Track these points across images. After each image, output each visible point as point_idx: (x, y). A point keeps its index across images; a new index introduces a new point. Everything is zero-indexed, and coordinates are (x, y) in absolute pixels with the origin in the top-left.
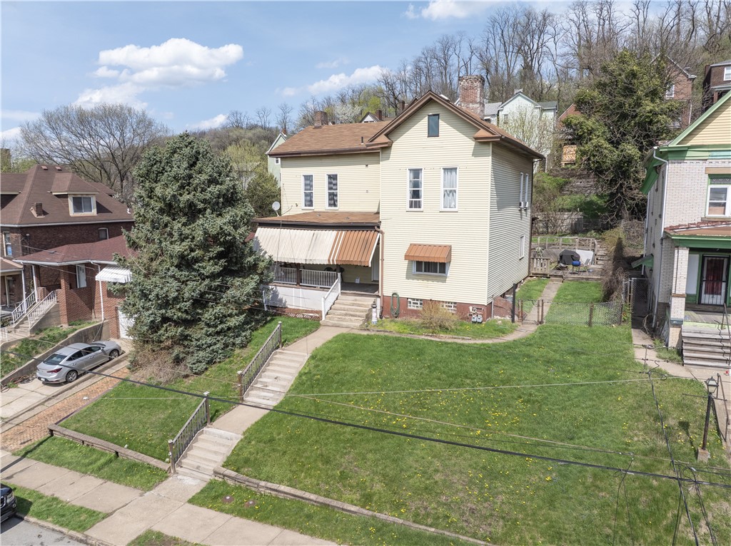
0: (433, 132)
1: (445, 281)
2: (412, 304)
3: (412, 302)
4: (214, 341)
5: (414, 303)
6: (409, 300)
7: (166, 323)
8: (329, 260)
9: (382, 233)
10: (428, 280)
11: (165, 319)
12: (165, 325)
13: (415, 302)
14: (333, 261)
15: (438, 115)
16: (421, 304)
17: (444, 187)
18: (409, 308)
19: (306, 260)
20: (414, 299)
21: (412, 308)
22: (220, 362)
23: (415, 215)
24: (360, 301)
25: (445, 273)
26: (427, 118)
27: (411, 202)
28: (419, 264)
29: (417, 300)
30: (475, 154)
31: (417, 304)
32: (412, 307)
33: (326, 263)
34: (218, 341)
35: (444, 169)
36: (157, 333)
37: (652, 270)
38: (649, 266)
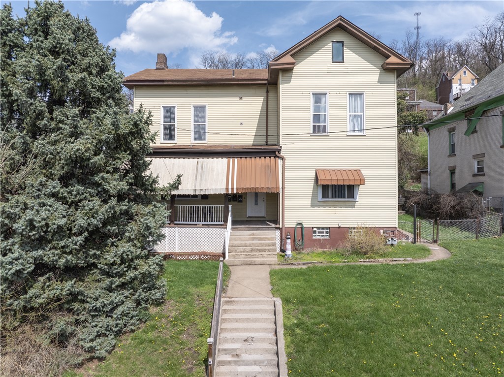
0: (338, 58)
1: (353, 206)
2: (317, 234)
3: (317, 231)
4: (122, 298)
5: (319, 232)
6: (315, 229)
7: (42, 275)
8: (227, 189)
9: (283, 159)
10: (335, 206)
11: (41, 268)
12: (41, 279)
13: (321, 231)
14: (232, 189)
15: (342, 42)
16: (327, 232)
17: (350, 112)
18: (314, 238)
19: (195, 190)
20: (318, 228)
21: (318, 237)
22: (133, 331)
23: (319, 140)
24: (259, 235)
25: (353, 198)
26: (331, 44)
27: (314, 127)
28: (325, 188)
29: (323, 228)
30: (381, 81)
31: (323, 232)
32: (316, 237)
33: (223, 192)
34: (126, 297)
35: (350, 94)
36: (26, 293)
37: (482, 194)
38: (480, 190)
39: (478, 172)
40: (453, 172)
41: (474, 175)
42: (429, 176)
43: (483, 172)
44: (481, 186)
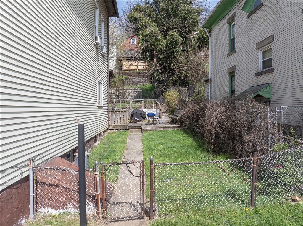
37: (269, 102)
38: (266, 96)
39: (263, 68)
40: (232, 74)
41: (258, 74)
42: (210, 84)
43: (271, 66)
44: (268, 89)
